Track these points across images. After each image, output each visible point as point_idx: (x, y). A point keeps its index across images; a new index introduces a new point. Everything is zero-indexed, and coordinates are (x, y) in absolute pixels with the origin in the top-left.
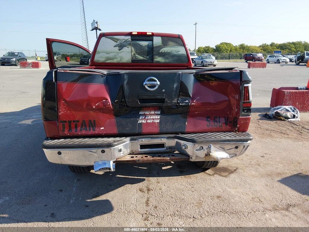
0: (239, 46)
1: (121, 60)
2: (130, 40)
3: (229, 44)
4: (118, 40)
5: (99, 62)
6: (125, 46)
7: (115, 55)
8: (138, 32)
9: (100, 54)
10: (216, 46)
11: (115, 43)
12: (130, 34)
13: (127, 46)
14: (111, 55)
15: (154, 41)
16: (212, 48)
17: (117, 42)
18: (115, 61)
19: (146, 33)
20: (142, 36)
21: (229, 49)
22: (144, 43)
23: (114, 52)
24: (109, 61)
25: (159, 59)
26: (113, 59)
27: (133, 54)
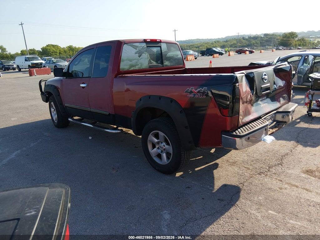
0: (67, 47)
1: (141, 66)
2: (145, 46)
3: (56, 45)
4: (137, 47)
5: (124, 70)
6: (143, 53)
7: (137, 62)
8: (151, 40)
9: (125, 61)
10: (41, 49)
11: (135, 51)
12: (145, 41)
13: (144, 52)
14: (134, 62)
15: (162, 47)
16: (38, 51)
17: (137, 49)
18: (137, 68)
19: (156, 40)
20: (154, 43)
21: (58, 52)
22: (155, 50)
23: (135, 59)
24: (132, 69)
25: (167, 63)
26: (135, 66)
27: (149, 59)
